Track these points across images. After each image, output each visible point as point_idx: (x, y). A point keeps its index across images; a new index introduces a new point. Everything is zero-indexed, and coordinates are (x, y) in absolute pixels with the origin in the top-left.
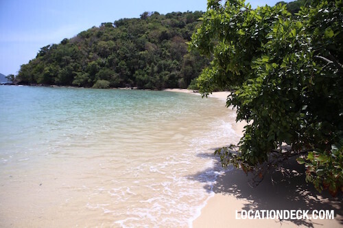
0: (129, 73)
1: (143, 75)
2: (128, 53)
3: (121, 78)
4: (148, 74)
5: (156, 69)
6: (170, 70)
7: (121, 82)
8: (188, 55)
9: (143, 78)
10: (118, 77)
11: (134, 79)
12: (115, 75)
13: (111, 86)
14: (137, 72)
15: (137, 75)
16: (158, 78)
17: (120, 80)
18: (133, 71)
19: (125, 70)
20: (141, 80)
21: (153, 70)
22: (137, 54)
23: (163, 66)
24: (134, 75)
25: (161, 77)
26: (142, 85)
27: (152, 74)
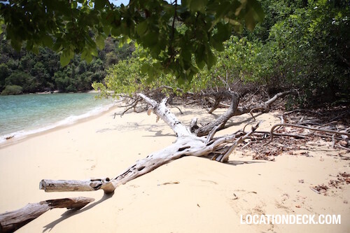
0: (48, 75)
1: (64, 77)
2: (45, 53)
3: (40, 81)
4: (69, 75)
5: (77, 69)
6: (94, 71)
7: (39, 86)
9: (63, 81)
10: (35, 81)
11: (53, 82)
12: (31, 79)
13: (25, 92)
14: (55, 74)
15: (56, 77)
16: (80, 79)
17: (38, 84)
18: (52, 74)
19: (43, 72)
20: (61, 83)
21: (74, 71)
22: (55, 54)
23: (85, 67)
24: (53, 78)
25: (83, 78)
26: (64, 89)
27: (73, 75)
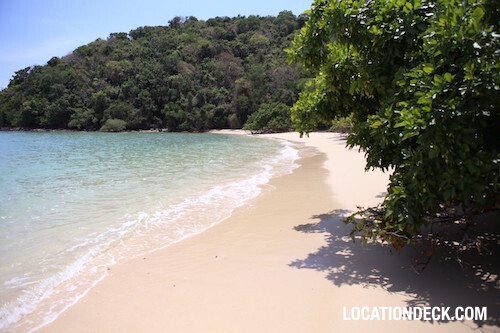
0: (155, 108)
1: (176, 111)
2: (152, 78)
3: (144, 114)
4: (183, 108)
5: (194, 100)
6: (216, 103)
7: (143, 121)
8: (242, 79)
9: (176, 116)
10: (138, 114)
11: (162, 116)
12: (134, 112)
13: (129, 128)
14: (166, 106)
15: (167, 110)
16: (198, 114)
17: (142, 118)
18: (160, 105)
19: (149, 103)
20: (173, 118)
21: (190, 103)
22: (165, 80)
23: (205, 97)
24: (163, 111)
25: (203, 113)
26: (175, 126)
27: (190, 109)
